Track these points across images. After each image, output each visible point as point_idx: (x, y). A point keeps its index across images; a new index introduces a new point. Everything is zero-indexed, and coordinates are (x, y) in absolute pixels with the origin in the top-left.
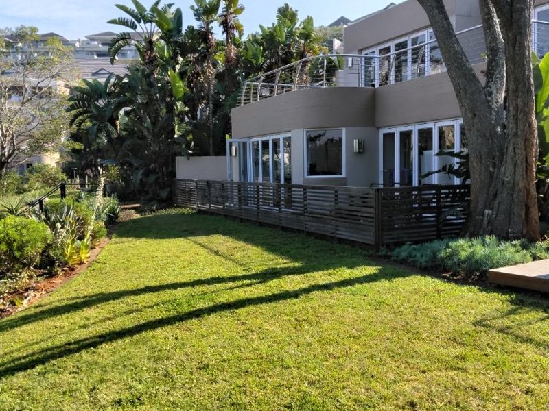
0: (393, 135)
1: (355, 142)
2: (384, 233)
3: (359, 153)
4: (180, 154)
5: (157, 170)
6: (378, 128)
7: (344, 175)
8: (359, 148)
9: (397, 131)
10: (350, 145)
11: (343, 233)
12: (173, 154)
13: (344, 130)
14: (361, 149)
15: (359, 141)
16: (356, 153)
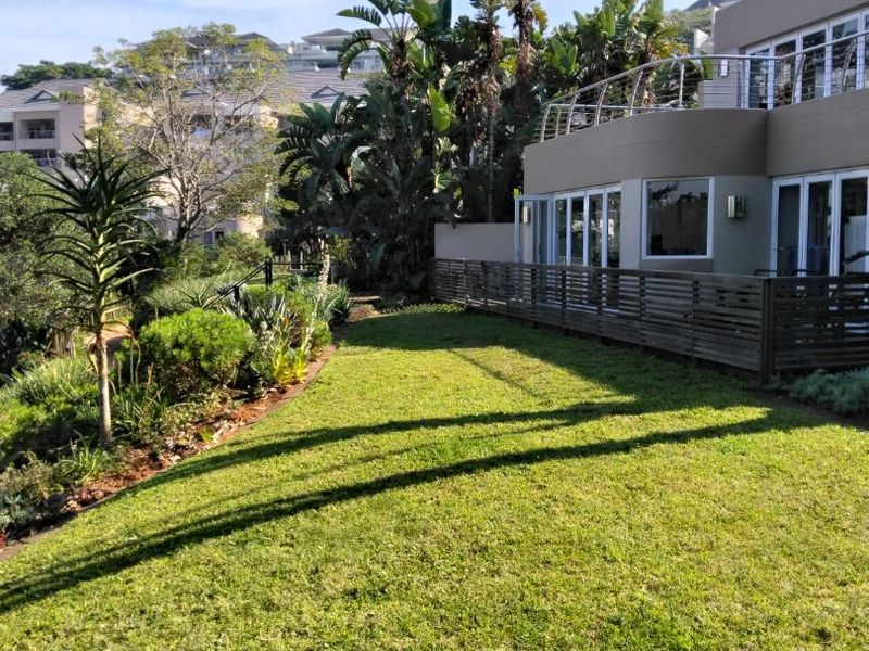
0: (796, 188)
1: (731, 201)
2: (778, 353)
3: (736, 218)
4: (441, 220)
5: (407, 244)
6: (772, 177)
7: (709, 255)
8: (736, 211)
9: (804, 183)
10: (722, 205)
11: (705, 350)
12: (430, 219)
13: (712, 180)
14: (741, 211)
15: (736, 198)
16: (731, 218)
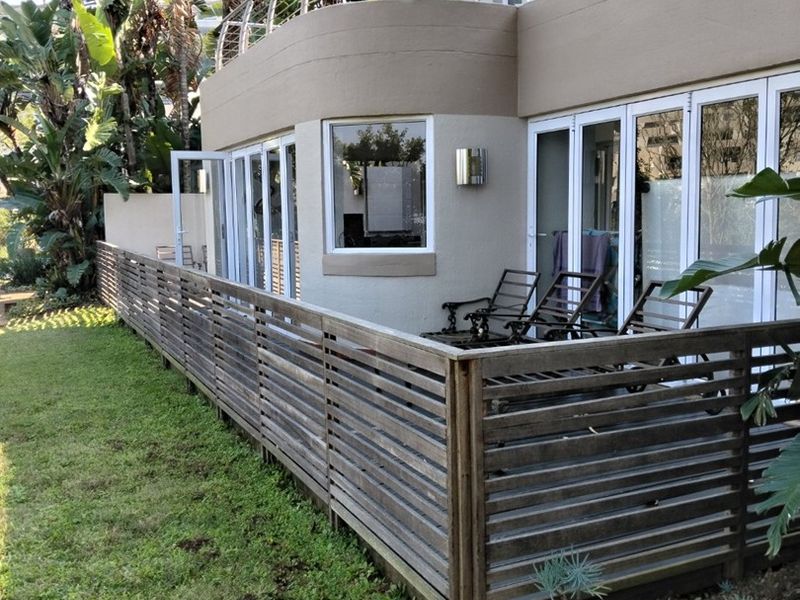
0: (563, 135)
1: (462, 156)
3: (470, 185)
6: (526, 118)
7: (429, 248)
8: (470, 175)
9: (575, 125)
10: (447, 164)
12: (99, 188)
13: (430, 121)
14: (478, 174)
15: (469, 152)
16: (463, 186)
